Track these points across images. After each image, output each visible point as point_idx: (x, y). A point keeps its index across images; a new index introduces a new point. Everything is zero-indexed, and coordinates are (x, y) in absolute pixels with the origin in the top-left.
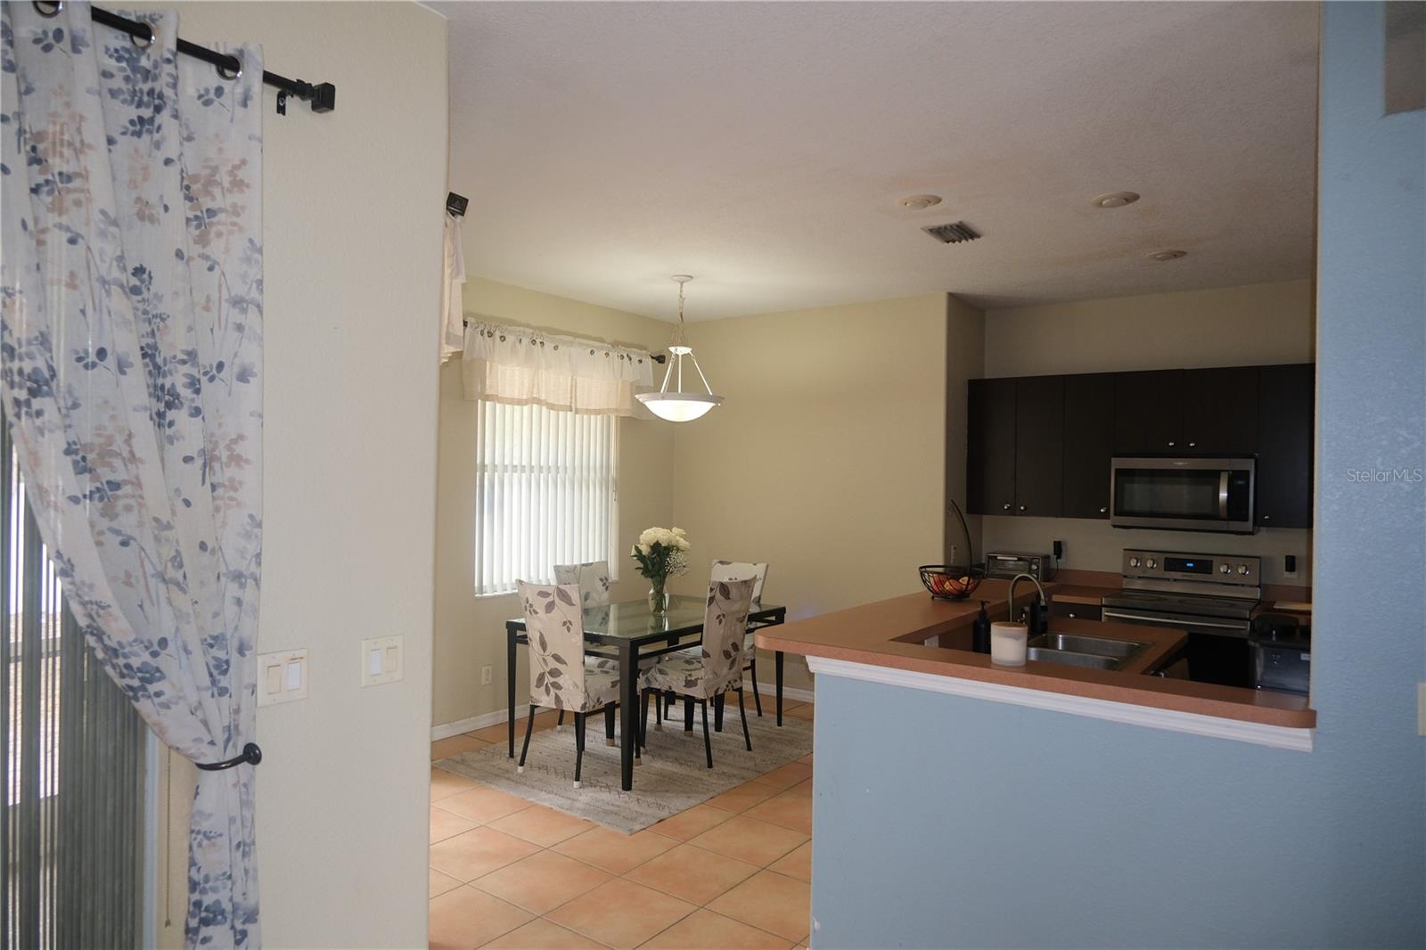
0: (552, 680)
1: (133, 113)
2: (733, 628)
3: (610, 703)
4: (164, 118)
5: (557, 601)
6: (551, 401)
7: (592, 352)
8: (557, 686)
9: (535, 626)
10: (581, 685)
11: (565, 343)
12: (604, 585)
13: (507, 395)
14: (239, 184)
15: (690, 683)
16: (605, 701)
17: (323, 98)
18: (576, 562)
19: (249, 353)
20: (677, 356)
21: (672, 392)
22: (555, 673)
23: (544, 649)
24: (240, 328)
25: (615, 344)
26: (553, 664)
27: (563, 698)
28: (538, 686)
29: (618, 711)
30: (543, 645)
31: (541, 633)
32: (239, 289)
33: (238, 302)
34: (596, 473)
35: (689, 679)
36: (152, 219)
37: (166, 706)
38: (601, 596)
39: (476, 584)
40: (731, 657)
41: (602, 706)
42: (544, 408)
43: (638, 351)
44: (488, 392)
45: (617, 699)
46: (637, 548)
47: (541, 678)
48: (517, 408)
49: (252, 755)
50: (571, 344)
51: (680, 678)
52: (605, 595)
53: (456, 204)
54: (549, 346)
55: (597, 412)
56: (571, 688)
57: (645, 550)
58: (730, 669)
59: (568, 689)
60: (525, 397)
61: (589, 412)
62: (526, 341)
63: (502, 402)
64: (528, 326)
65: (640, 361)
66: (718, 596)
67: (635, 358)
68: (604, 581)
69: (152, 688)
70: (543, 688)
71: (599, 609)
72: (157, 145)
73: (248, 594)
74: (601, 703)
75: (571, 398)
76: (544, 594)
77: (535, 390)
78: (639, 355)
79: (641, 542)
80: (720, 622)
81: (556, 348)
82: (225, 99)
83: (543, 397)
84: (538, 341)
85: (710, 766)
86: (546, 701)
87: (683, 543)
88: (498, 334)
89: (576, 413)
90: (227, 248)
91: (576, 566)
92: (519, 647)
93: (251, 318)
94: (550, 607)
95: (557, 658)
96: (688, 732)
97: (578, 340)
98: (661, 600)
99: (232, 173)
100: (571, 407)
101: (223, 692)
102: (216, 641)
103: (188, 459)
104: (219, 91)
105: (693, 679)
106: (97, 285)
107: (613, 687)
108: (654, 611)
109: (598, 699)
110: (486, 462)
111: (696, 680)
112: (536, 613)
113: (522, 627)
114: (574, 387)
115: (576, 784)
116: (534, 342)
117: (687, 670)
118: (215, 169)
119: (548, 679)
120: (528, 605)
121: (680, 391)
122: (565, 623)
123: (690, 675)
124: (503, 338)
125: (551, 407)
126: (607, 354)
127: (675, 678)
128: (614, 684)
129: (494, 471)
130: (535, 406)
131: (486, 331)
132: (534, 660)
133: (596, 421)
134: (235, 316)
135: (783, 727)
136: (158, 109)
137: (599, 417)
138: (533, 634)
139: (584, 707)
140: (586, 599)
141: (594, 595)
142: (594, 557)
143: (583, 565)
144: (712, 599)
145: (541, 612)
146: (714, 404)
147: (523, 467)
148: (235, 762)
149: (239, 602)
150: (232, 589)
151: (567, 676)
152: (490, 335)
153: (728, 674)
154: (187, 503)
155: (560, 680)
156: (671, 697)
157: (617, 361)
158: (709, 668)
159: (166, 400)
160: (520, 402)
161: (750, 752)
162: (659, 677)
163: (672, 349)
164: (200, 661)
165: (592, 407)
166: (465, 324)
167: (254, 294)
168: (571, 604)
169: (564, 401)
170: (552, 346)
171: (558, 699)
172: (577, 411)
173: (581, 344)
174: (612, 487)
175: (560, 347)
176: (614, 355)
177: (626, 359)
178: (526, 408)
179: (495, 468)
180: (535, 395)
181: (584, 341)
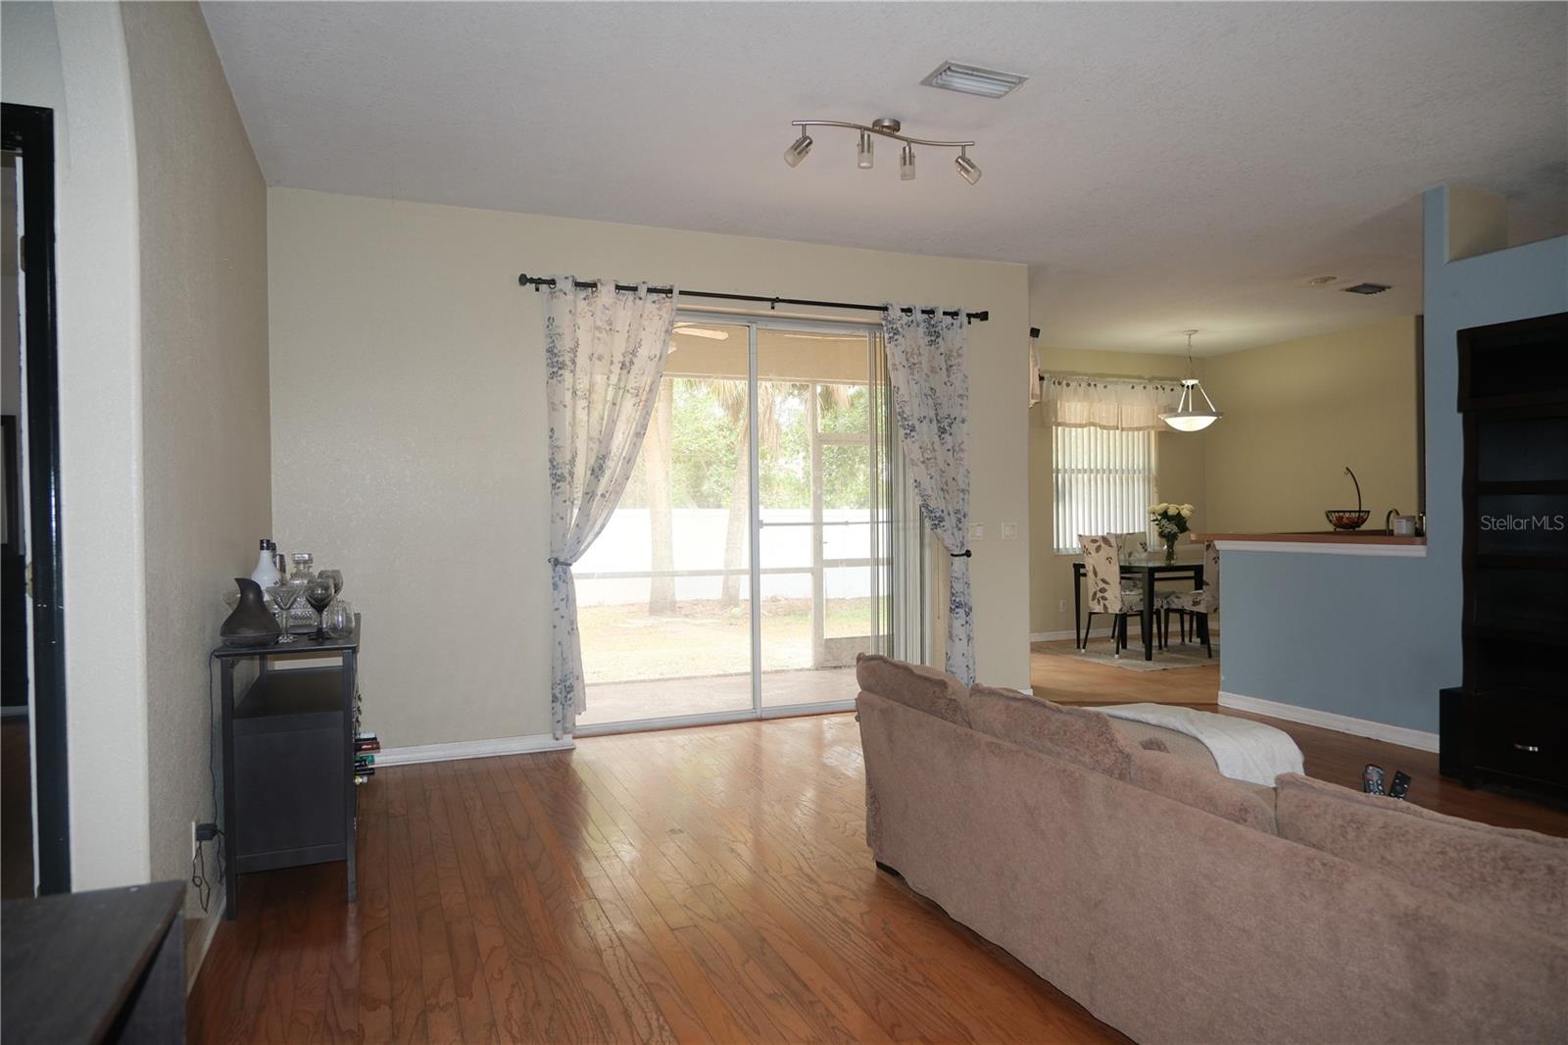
0: (1102, 595)
1: (929, 338)
4: (940, 340)
5: (1103, 545)
6: (1104, 423)
7: (1133, 387)
8: (1104, 599)
9: (1089, 562)
10: (1119, 598)
11: (1113, 382)
12: (1144, 548)
13: (1073, 422)
14: (960, 355)
15: (1195, 603)
16: (1136, 607)
17: (984, 316)
19: (965, 413)
20: (1188, 386)
21: (1185, 412)
22: (1103, 590)
23: (1096, 577)
24: (961, 405)
25: (1150, 380)
26: (1102, 585)
27: (1107, 605)
28: (1093, 599)
30: (1096, 575)
31: (1093, 567)
32: (961, 392)
33: (960, 396)
34: (1139, 473)
35: (1195, 600)
36: (936, 373)
37: (945, 531)
38: (1141, 556)
39: (1055, 547)
41: (1134, 611)
42: (1098, 429)
43: (1169, 382)
44: (1059, 420)
45: (1144, 608)
47: (1095, 594)
48: (1079, 430)
49: (968, 554)
50: (1116, 383)
51: (1188, 600)
52: (1144, 555)
53: (1035, 333)
54: (1100, 386)
55: (1139, 429)
56: (1113, 600)
59: (1111, 600)
60: (1084, 422)
61: (1131, 429)
62: (1084, 385)
63: (1069, 427)
64: (1086, 375)
65: (1172, 390)
67: (1168, 389)
68: (1143, 545)
69: (942, 524)
70: (1096, 600)
72: (938, 348)
73: (966, 497)
75: (1118, 420)
76: (1094, 541)
77: (1092, 417)
78: (1170, 385)
81: (1105, 387)
82: (954, 327)
83: (1097, 421)
84: (1092, 384)
85: (1210, 656)
86: (1098, 609)
87: (1187, 513)
88: (1064, 382)
90: (957, 379)
91: (1123, 535)
92: (1082, 578)
93: (964, 402)
94: (1098, 549)
95: (1104, 581)
97: (1122, 380)
99: (957, 352)
100: (1119, 426)
101: (960, 529)
102: (957, 512)
103: (949, 450)
104: (952, 324)
105: (1198, 600)
106: (924, 397)
108: (1168, 553)
109: (1133, 608)
110: (1060, 467)
111: (1200, 601)
112: (1091, 555)
113: (1083, 566)
114: (1119, 412)
115: (1116, 656)
116: (1089, 385)
118: (951, 351)
119: (1099, 595)
120: (1086, 551)
121: (1190, 410)
122: (1108, 559)
123: (1196, 598)
124: (1068, 385)
125: (1103, 427)
126: (1145, 387)
128: (1141, 600)
129: (1065, 473)
130: (1092, 428)
131: (1056, 382)
132: (1090, 584)
133: (1138, 436)
134: (960, 401)
136: (937, 337)
137: (1141, 432)
138: (1089, 568)
139: (1121, 610)
140: (1130, 556)
141: (1135, 554)
142: (1138, 530)
143: (1128, 534)
145: (1093, 553)
146: (1215, 418)
147: (1085, 470)
148: (963, 555)
149: (963, 499)
150: (961, 495)
151: (1110, 592)
152: (1059, 383)
154: (948, 465)
155: (1106, 595)
156: (1181, 612)
157: (1153, 391)
159: (943, 431)
160: (1081, 426)
162: (1176, 600)
164: (953, 518)
165: (1134, 425)
166: (1041, 378)
167: (966, 393)
168: (1111, 546)
169: (1112, 423)
170: (1102, 386)
171: (1105, 607)
172: (1123, 430)
173: (1124, 382)
174: (1153, 483)
175: (1109, 387)
176: (1150, 387)
177: (1160, 389)
178: (1086, 429)
179: (1065, 471)
180: (1092, 420)
181: (1126, 380)
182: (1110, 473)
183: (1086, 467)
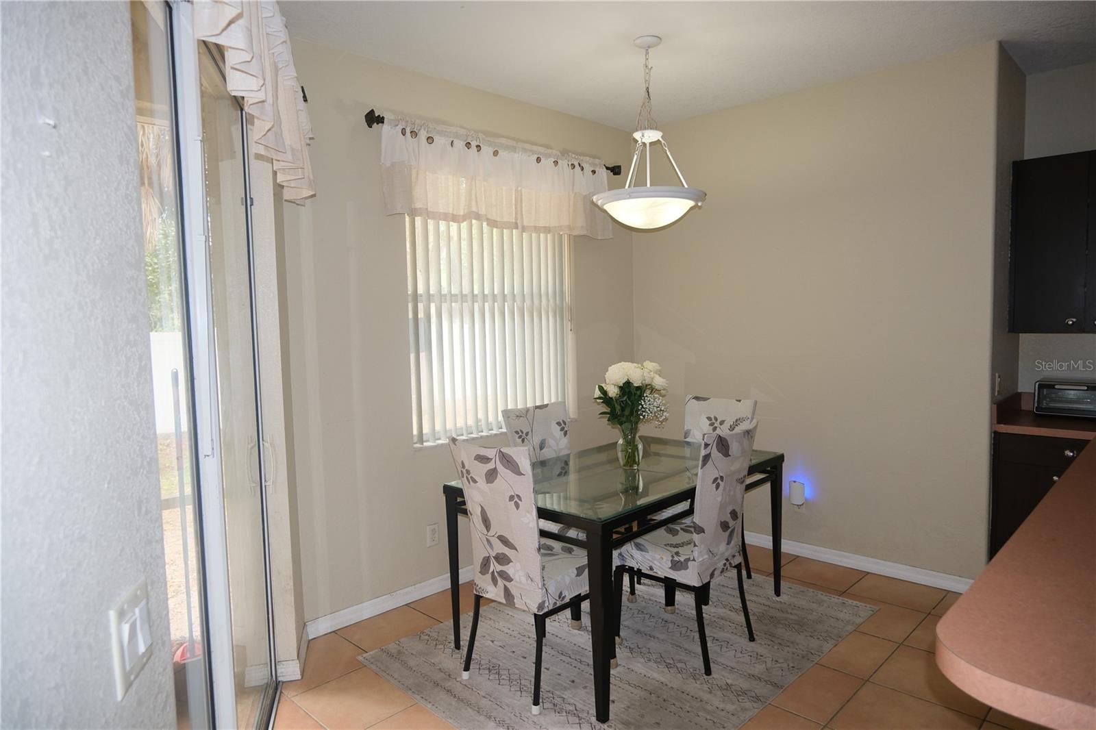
0: (499, 568)
2: (732, 493)
3: (576, 597)
5: (500, 468)
6: (493, 216)
7: (538, 160)
8: (506, 577)
9: (474, 498)
10: (537, 578)
11: (507, 148)
12: (562, 429)
13: (441, 209)
15: (678, 565)
16: (568, 596)
18: (530, 404)
20: (644, 144)
21: (640, 187)
22: (502, 559)
23: (488, 527)
25: (564, 153)
26: (500, 548)
27: (513, 591)
28: (482, 573)
29: (585, 606)
30: (486, 523)
31: (482, 507)
34: (548, 300)
35: (676, 558)
38: (559, 445)
39: (415, 432)
40: (729, 527)
41: (567, 600)
42: (485, 226)
43: (591, 160)
44: (418, 205)
45: (584, 589)
46: (601, 388)
47: (485, 564)
48: (453, 225)
50: (512, 150)
51: (665, 558)
52: (564, 441)
54: (487, 150)
55: (547, 230)
56: (524, 580)
57: (613, 392)
58: (728, 543)
59: (520, 583)
60: (461, 212)
61: (538, 230)
62: (460, 144)
63: (433, 218)
64: (461, 127)
65: (594, 172)
66: (716, 454)
67: (588, 168)
68: (562, 425)
70: (489, 576)
71: (558, 459)
74: (564, 598)
75: (516, 214)
76: (482, 459)
77: (474, 203)
78: (592, 164)
79: (607, 381)
80: (718, 487)
81: (496, 153)
83: (483, 211)
84: (474, 144)
85: (708, 672)
86: (493, 593)
87: (659, 382)
88: (423, 135)
89: (523, 231)
91: (528, 410)
94: (491, 476)
95: (504, 541)
96: (669, 608)
97: (522, 146)
98: (633, 452)
100: (516, 223)
105: (682, 559)
107: (578, 575)
108: (624, 466)
109: (561, 593)
110: (420, 290)
111: (688, 560)
112: (475, 481)
114: (519, 200)
116: (468, 145)
117: (671, 545)
119: (495, 567)
120: (464, 471)
121: (648, 185)
122: (511, 498)
123: (677, 553)
124: (430, 140)
125: (493, 224)
126: (556, 163)
127: (658, 557)
128: (580, 571)
129: (429, 301)
130: (474, 224)
131: (408, 131)
133: (546, 241)
135: (784, 598)
137: (549, 236)
138: (473, 505)
139: (542, 605)
140: (541, 448)
141: (551, 442)
142: (550, 397)
143: (537, 407)
144: (707, 458)
145: (482, 482)
147: (463, 297)
151: (518, 566)
152: (414, 134)
153: (727, 549)
155: (509, 569)
157: (568, 170)
158: (703, 546)
160: (455, 218)
161: (752, 644)
163: (637, 135)
165: (541, 223)
168: (520, 474)
169: (508, 217)
170: (491, 150)
171: (507, 592)
172: (524, 229)
173: (525, 150)
174: (567, 316)
175: (501, 153)
176: (563, 163)
177: (578, 168)
178: (464, 225)
179: (429, 297)
180: (474, 209)
181: (528, 146)
182: (504, 300)
183: (466, 291)
